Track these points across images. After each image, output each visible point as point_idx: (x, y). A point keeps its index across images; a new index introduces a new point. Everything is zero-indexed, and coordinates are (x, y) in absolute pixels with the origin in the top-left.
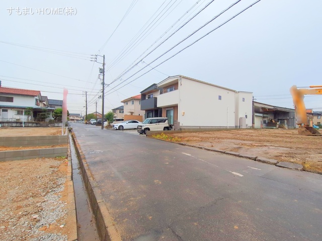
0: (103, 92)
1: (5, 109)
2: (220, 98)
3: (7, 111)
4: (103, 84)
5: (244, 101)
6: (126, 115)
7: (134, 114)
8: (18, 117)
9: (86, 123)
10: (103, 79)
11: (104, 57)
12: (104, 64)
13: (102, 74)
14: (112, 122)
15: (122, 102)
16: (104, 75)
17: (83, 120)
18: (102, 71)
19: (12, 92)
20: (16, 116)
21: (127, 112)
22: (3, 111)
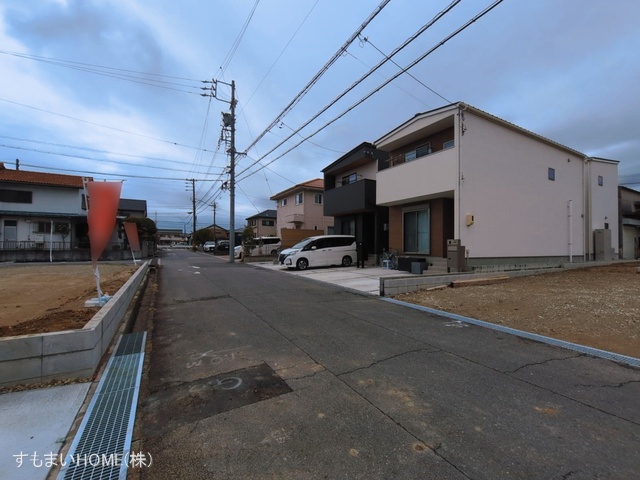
0: (232, 172)
1: (11, 220)
2: (552, 175)
3: (14, 224)
4: (232, 152)
5: (601, 184)
6: (284, 230)
7: (303, 228)
8: (39, 238)
9: (195, 250)
10: (233, 141)
11: (233, 86)
12: (233, 103)
13: (229, 128)
14: (254, 248)
15: (272, 198)
16: (233, 131)
17: (188, 242)
18: (229, 120)
19: (28, 179)
20: (36, 235)
21: (284, 222)
22: (7, 223)
